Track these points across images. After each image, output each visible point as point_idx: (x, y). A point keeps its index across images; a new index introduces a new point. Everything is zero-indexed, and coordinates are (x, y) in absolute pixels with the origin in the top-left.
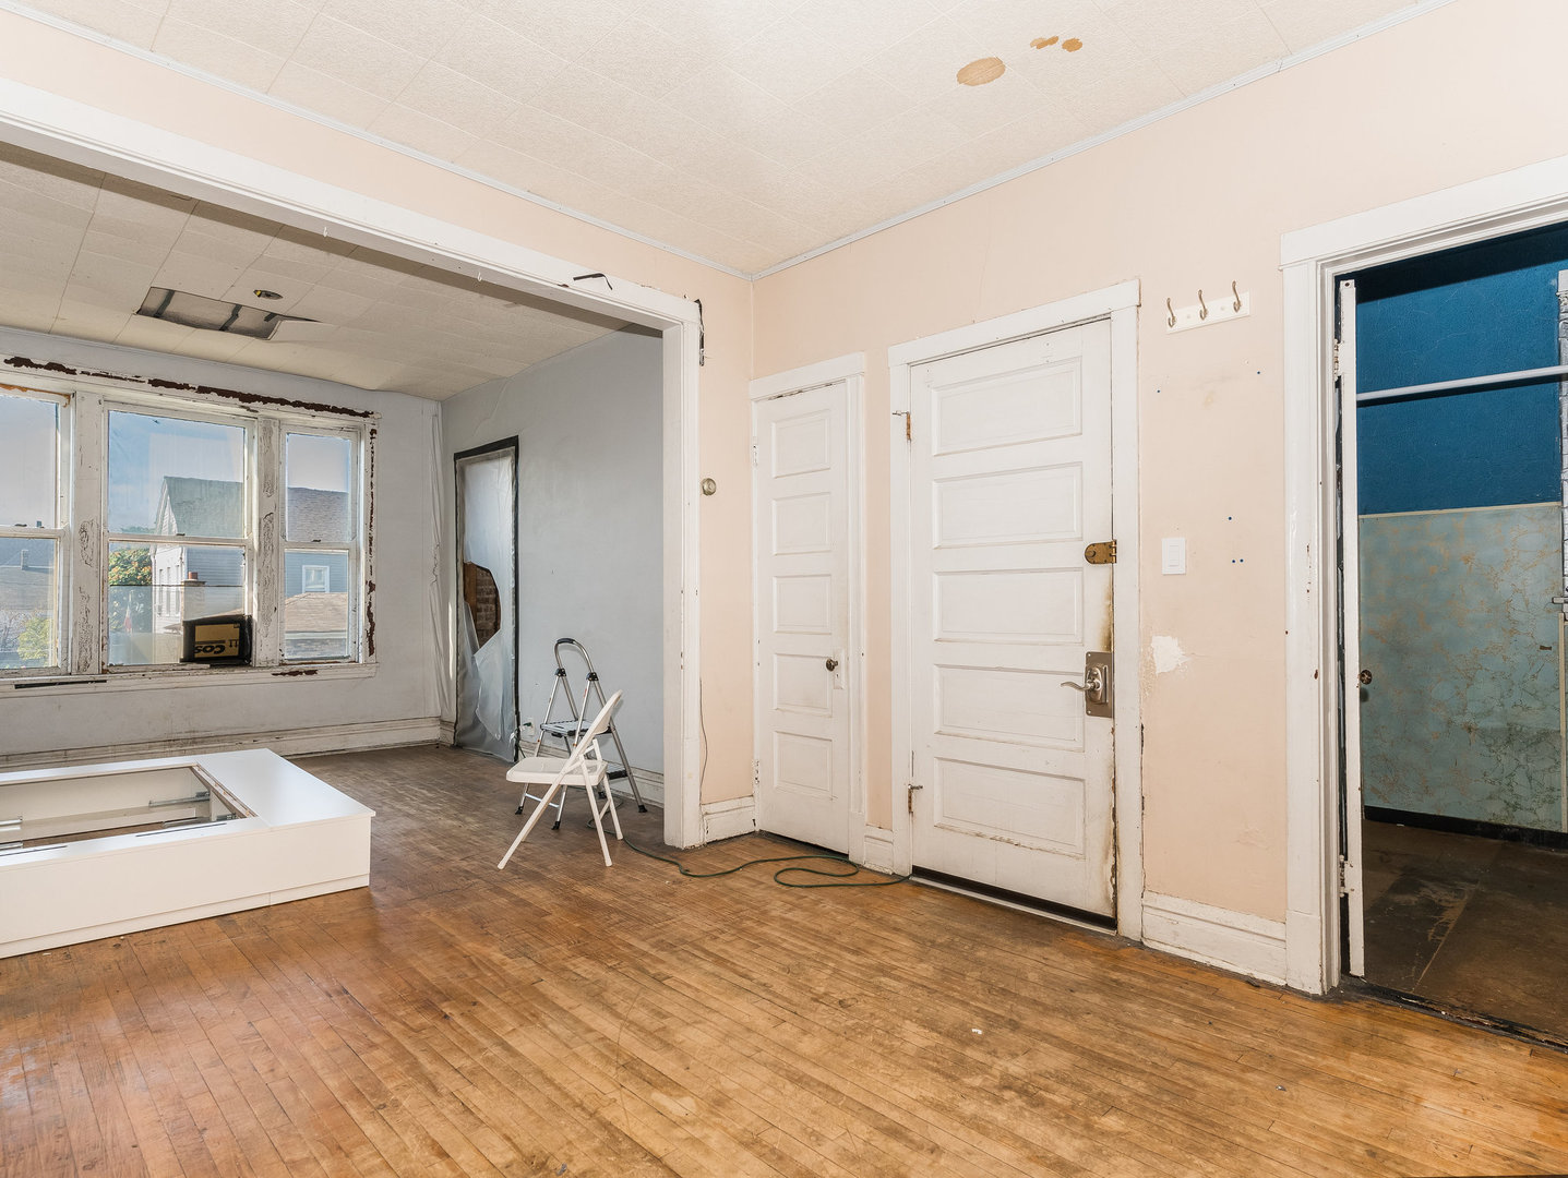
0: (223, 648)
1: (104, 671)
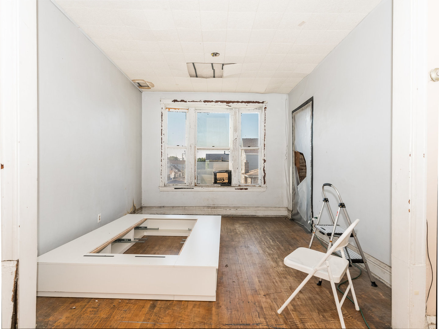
0: (224, 180)
1: (196, 185)
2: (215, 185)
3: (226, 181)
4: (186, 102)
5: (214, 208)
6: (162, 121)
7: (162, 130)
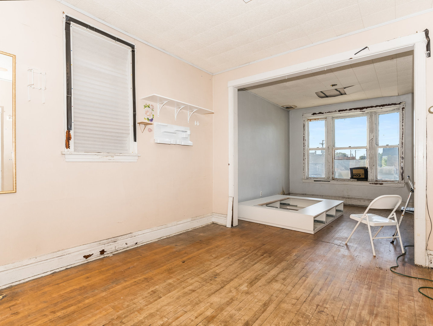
0: (360, 176)
1: (333, 179)
2: (352, 180)
3: (363, 177)
4: (323, 113)
5: (349, 198)
6: (304, 130)
7: (304, 137)
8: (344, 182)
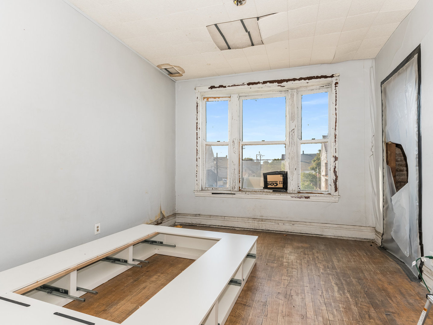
0: (277, 184)
1: (240, 190)
2: (266, 190)
3: (281, 186)
4: (225, 87)
6: (197, 112)
7: (197, 123)
8: (255, 195)
